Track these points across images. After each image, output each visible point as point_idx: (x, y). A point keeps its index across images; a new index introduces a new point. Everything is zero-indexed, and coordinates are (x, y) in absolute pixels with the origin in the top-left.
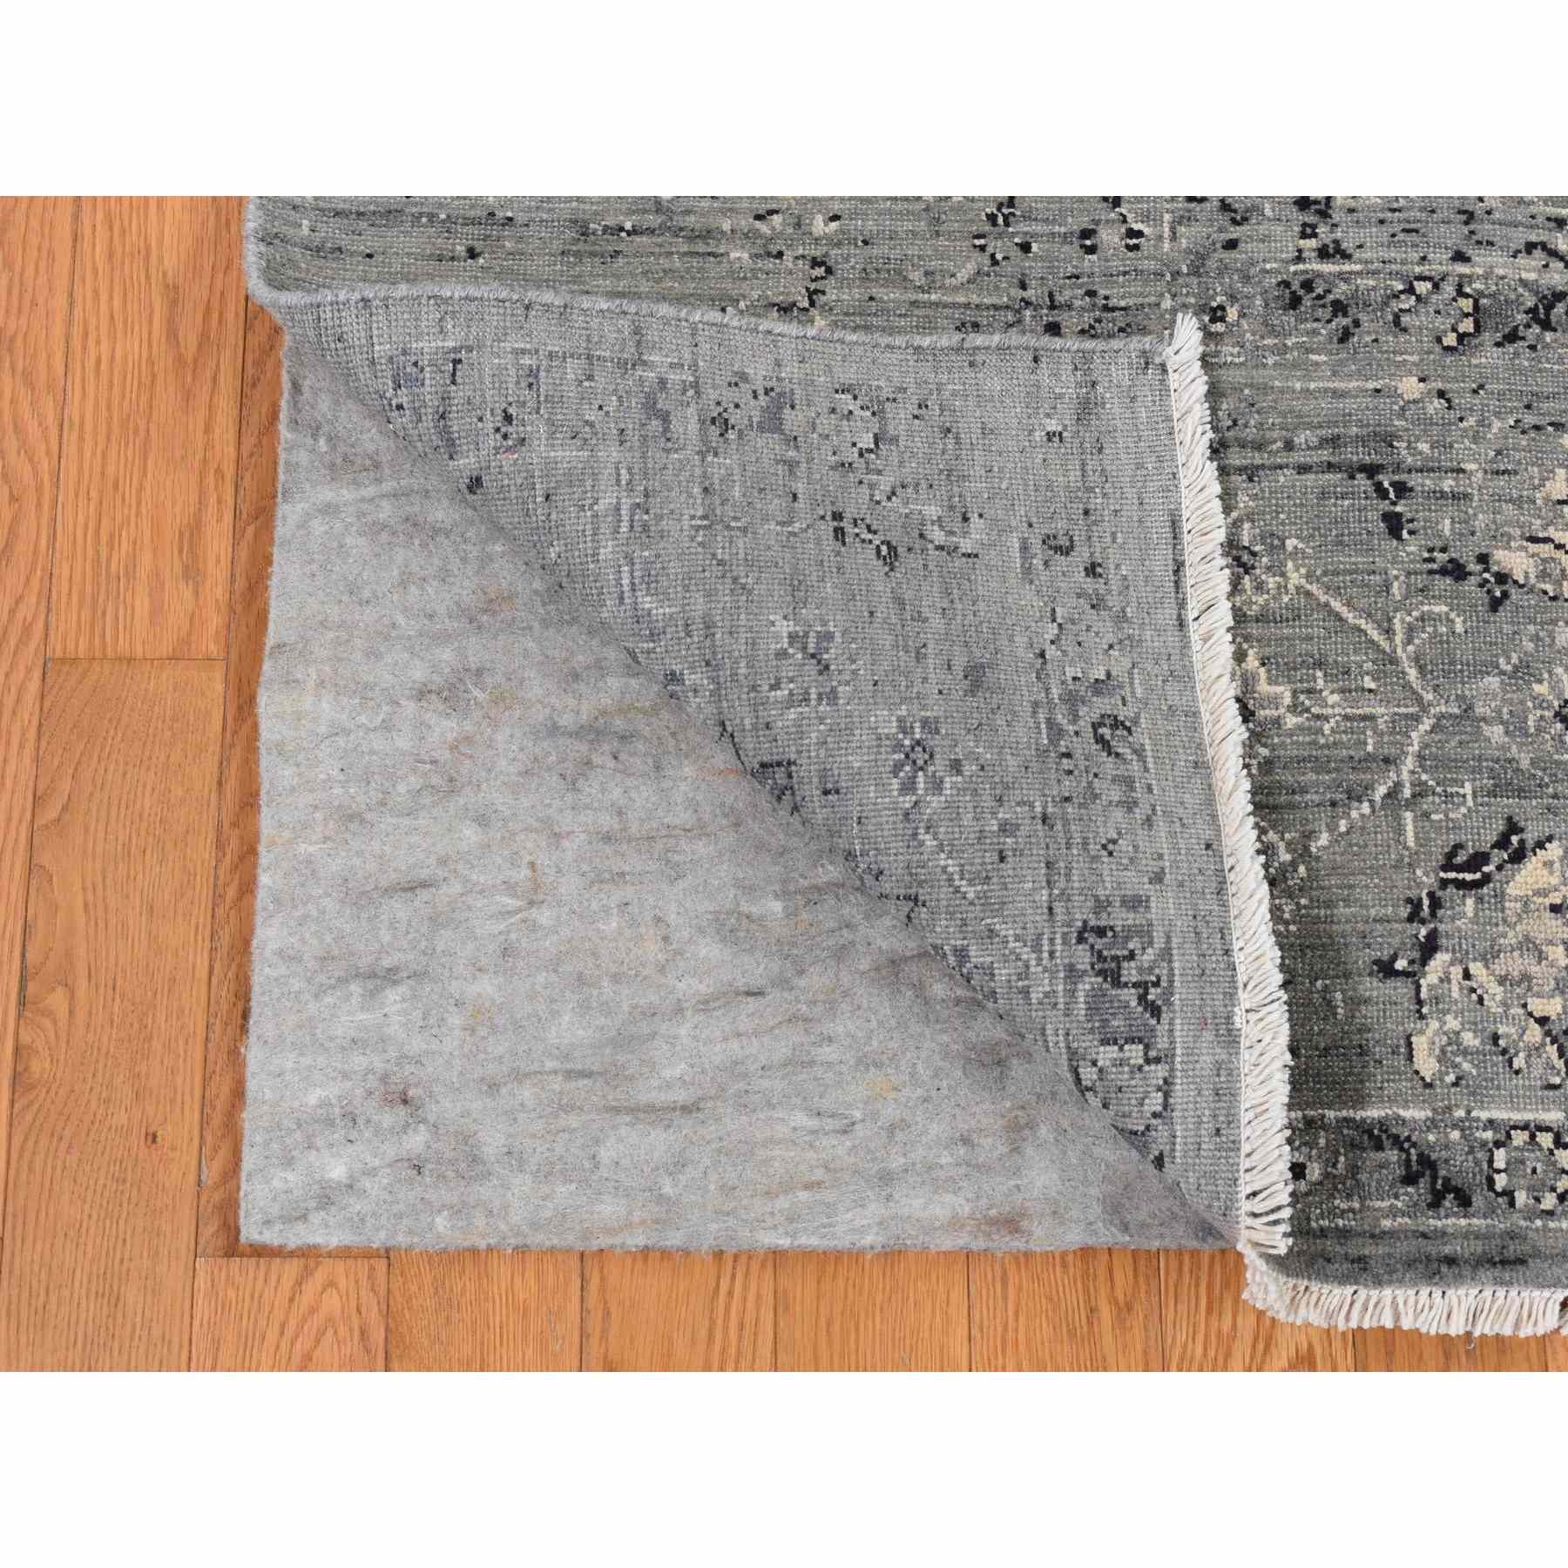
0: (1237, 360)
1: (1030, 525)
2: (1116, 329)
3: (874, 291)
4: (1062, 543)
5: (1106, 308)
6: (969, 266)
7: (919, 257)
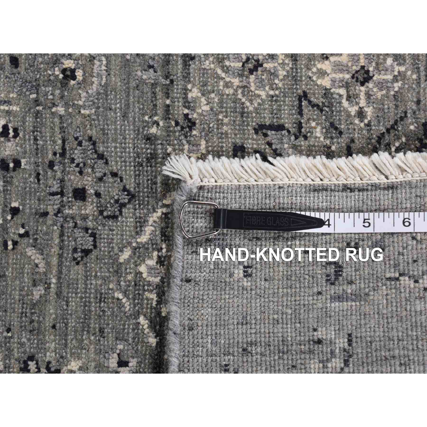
0: (104, 62)
1: (319, 293)
2: (79, 148)
3: (48, 323)
4: (333, 271)
5: (63, 154)
6: (29, 254)
7: (21, 290)
